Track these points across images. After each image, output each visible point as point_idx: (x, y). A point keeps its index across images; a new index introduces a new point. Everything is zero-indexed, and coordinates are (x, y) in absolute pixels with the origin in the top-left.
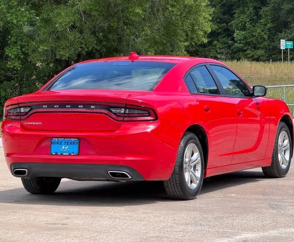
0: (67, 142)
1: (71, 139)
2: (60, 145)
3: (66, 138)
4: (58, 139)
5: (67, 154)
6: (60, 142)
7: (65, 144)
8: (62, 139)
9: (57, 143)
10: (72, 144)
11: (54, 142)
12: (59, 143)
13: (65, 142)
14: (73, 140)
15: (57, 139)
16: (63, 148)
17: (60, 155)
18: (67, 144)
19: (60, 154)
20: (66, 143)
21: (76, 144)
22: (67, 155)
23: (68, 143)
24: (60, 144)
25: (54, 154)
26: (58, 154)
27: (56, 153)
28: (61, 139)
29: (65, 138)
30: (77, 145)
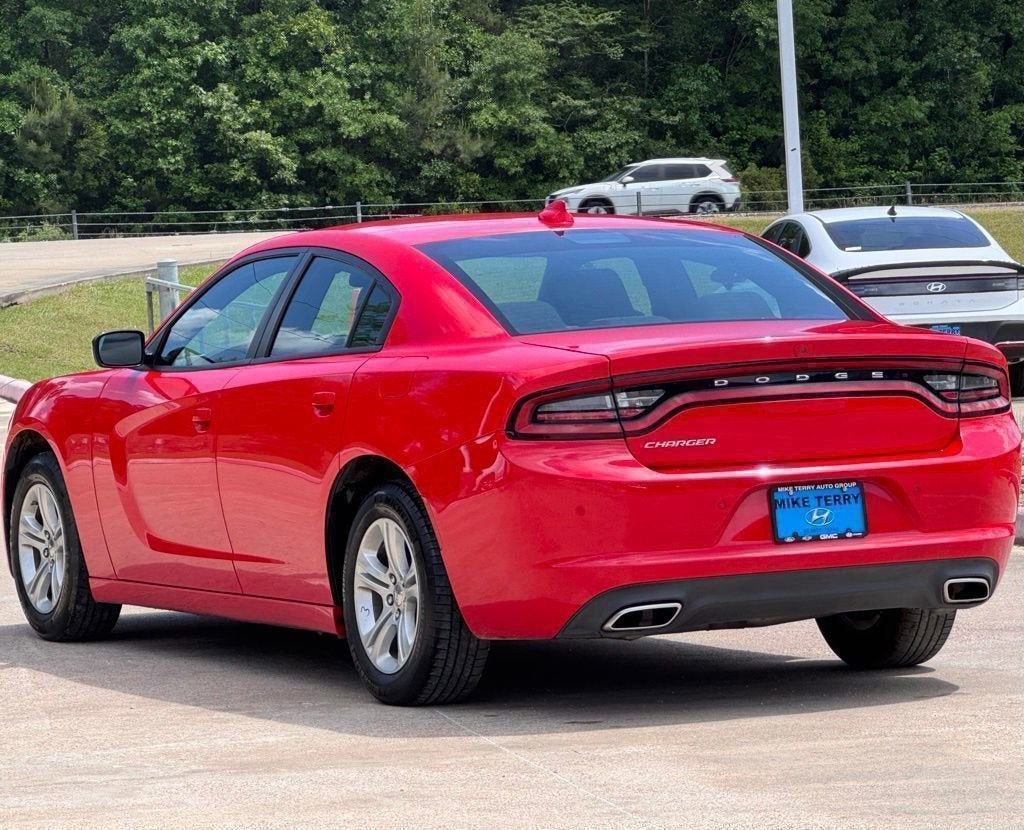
0: (826, 497)
1: (837, 486)
2: (802, 510)
3: (822, 483)
4: (794, 489)
5: (832, 536)
6: (803, 500)
7: (819, 505)
8: (809, 487)
9: (794, 503)
10: (840, 503)
11: (783, 501)
12: (800, 502)
13: (819, 498)
14: (845, 487)
15: (791, 488)
16: (815, 517)
17: (810, 541)
18: (827, 504)
19: (810, 538)
20: (822, 501)
21: (852, 500)
22: (831, 539)
23: (826, 501)
24: (804, 505)
25: (789, 540)
26: (804, 538)
27: (795, 535)
28: (804, 488)
29: (816, 483)
30: (856, 502)
